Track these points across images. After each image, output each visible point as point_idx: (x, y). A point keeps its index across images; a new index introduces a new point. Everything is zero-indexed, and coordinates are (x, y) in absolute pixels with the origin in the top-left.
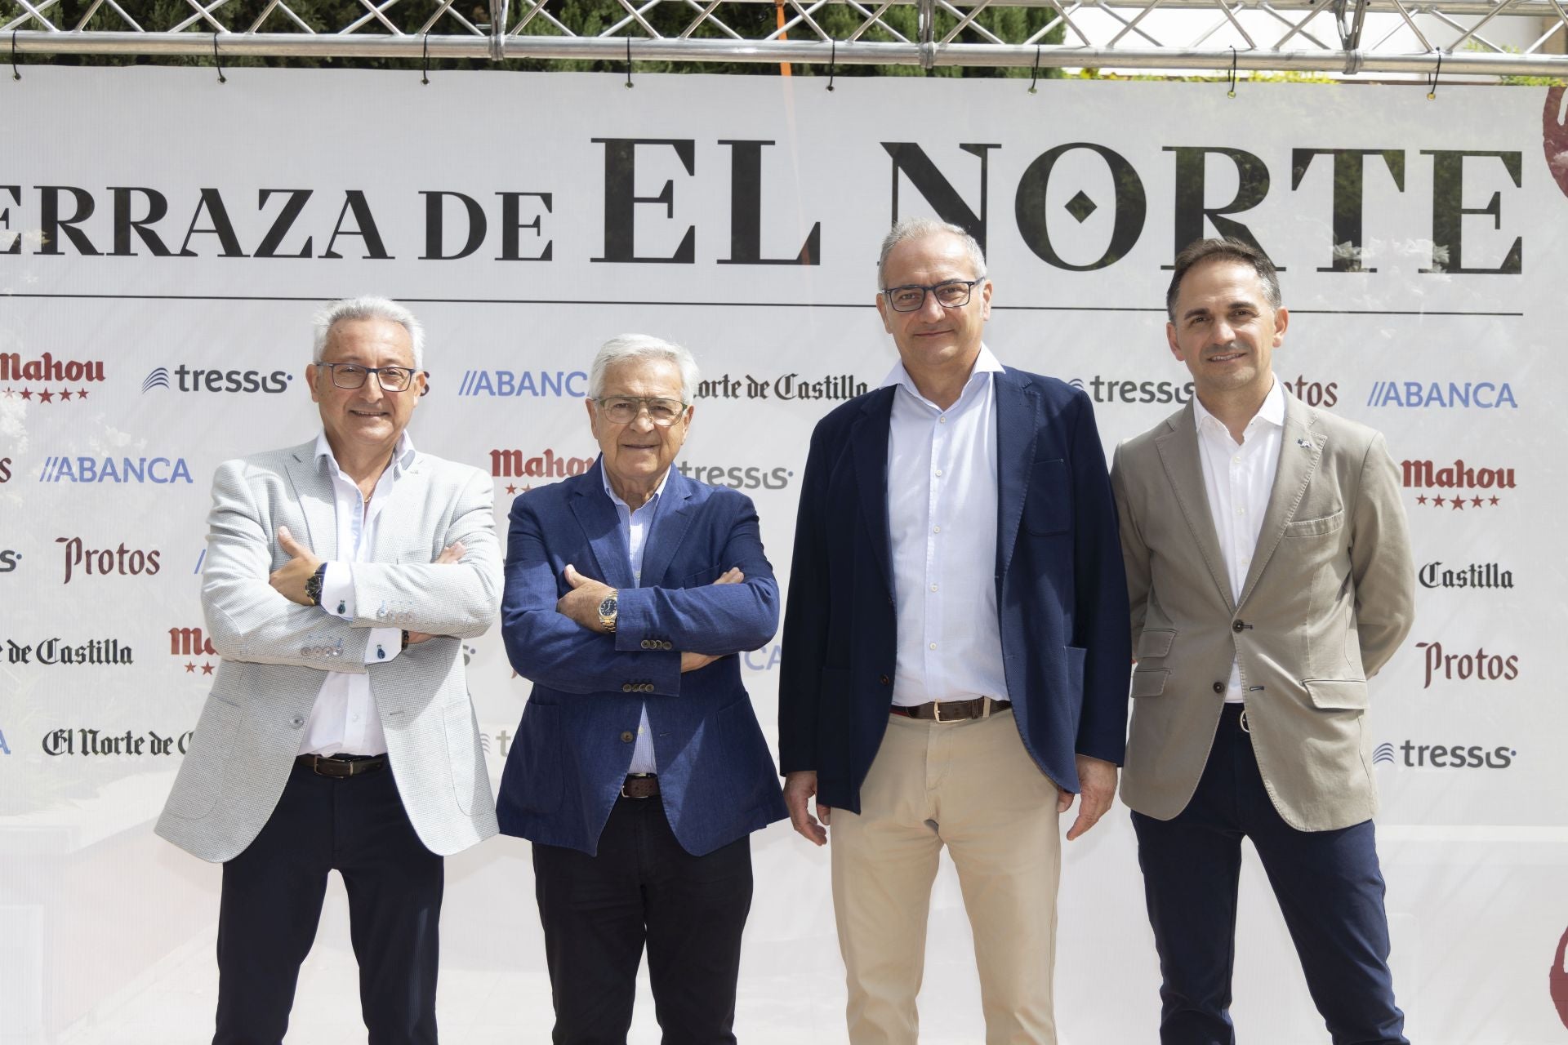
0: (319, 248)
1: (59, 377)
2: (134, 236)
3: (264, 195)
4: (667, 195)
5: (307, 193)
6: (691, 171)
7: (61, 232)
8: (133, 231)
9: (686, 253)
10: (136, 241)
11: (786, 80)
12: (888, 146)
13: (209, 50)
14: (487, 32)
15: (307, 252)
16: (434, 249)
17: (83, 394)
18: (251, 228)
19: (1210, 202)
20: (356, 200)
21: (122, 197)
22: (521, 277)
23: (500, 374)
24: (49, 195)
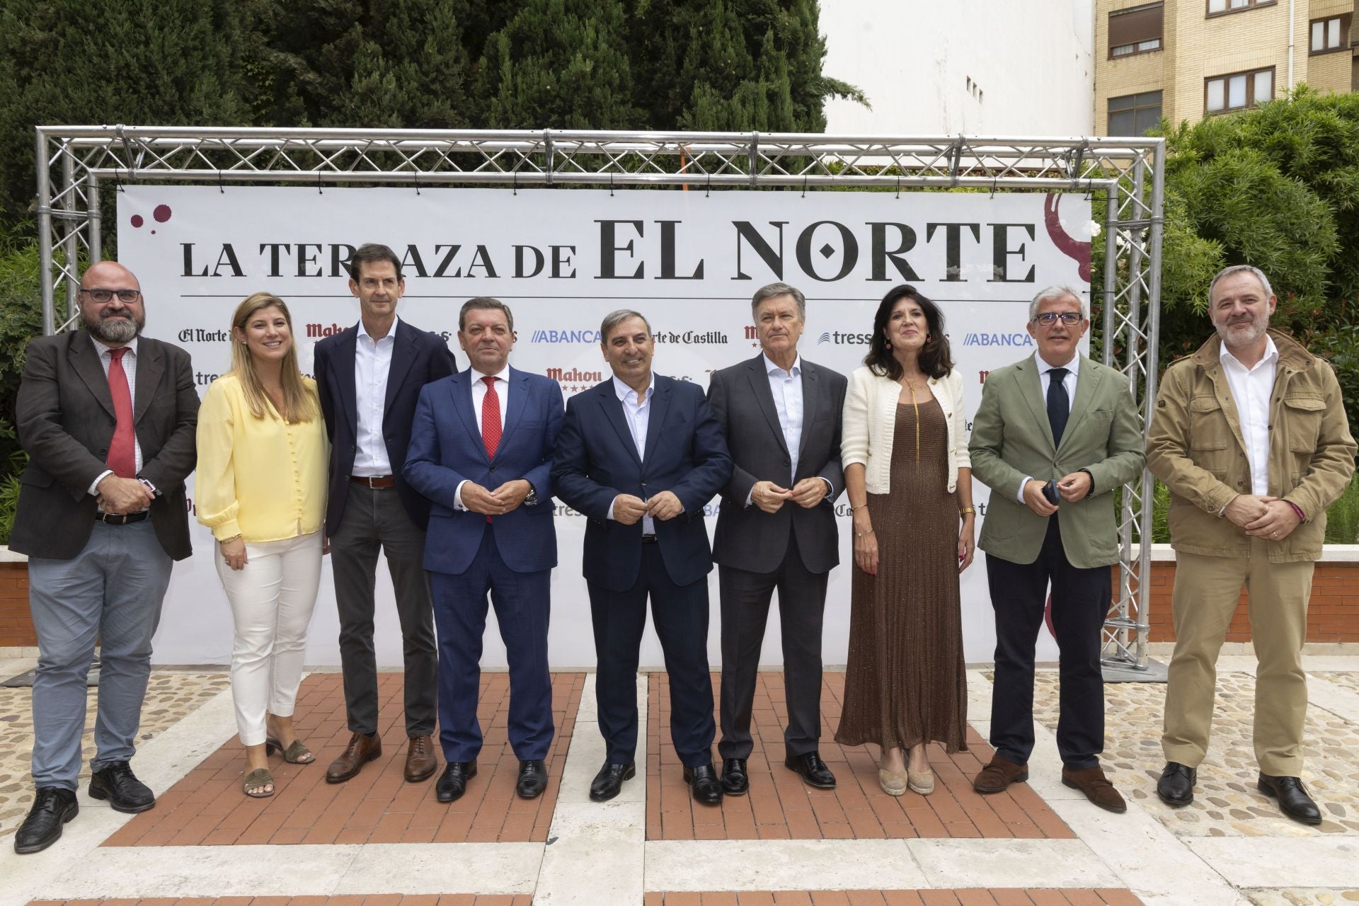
0: (464, 273)
3: (438, 248)
4: (630, 247)
5: (459, 246)
6: (642, 235)
7: (341, 266)
9: (640, 274)
11: (685, 193)
12: (736, 224)
13: (413, 180)
14: (544, 171)
15: (458, 275)
16: (519, 273)
18: (432, 262)
19: (888, 249)
20: (482, 250)
22: (562, 286)
23: (551, 332)
24: (335, 249)
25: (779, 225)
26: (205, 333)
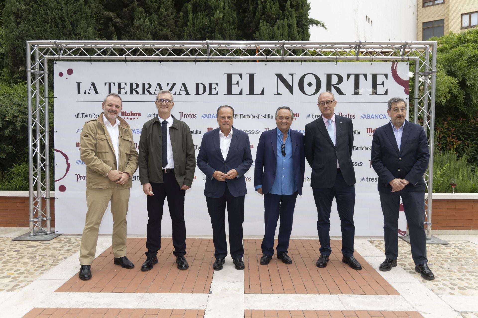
0: (178, 93)
1: (133, 116)
2: (146, 91)
3: (168, 84)
4: (238, 83)
5: (176, 83)
6: (242, 79)
7: (133, 90)
8: (146, 90)
9: (241, 93)
10: (146, 92)
11: (258, 63)
12: (276, 74)
13: (159, 59)
14: (206, 55)
15: (175, 94)
17: (137, 118)
19: (332, 84)
20: (184, 85)
21: (144, 84)
22: (212, 98)
23: (209, 114)
24: (131, 84)
25: (292, 75)
26: (85, 115)
